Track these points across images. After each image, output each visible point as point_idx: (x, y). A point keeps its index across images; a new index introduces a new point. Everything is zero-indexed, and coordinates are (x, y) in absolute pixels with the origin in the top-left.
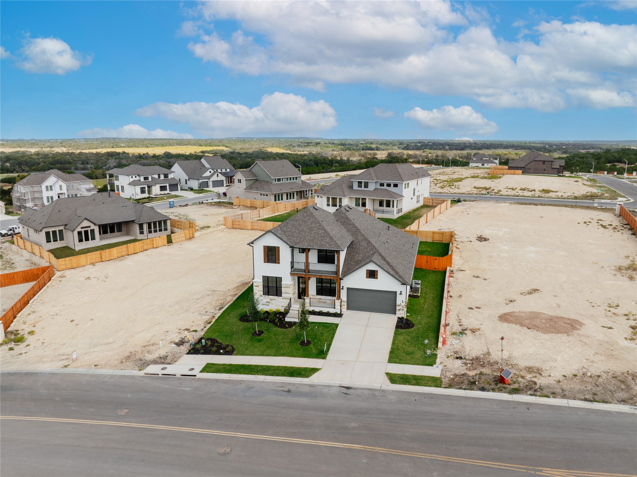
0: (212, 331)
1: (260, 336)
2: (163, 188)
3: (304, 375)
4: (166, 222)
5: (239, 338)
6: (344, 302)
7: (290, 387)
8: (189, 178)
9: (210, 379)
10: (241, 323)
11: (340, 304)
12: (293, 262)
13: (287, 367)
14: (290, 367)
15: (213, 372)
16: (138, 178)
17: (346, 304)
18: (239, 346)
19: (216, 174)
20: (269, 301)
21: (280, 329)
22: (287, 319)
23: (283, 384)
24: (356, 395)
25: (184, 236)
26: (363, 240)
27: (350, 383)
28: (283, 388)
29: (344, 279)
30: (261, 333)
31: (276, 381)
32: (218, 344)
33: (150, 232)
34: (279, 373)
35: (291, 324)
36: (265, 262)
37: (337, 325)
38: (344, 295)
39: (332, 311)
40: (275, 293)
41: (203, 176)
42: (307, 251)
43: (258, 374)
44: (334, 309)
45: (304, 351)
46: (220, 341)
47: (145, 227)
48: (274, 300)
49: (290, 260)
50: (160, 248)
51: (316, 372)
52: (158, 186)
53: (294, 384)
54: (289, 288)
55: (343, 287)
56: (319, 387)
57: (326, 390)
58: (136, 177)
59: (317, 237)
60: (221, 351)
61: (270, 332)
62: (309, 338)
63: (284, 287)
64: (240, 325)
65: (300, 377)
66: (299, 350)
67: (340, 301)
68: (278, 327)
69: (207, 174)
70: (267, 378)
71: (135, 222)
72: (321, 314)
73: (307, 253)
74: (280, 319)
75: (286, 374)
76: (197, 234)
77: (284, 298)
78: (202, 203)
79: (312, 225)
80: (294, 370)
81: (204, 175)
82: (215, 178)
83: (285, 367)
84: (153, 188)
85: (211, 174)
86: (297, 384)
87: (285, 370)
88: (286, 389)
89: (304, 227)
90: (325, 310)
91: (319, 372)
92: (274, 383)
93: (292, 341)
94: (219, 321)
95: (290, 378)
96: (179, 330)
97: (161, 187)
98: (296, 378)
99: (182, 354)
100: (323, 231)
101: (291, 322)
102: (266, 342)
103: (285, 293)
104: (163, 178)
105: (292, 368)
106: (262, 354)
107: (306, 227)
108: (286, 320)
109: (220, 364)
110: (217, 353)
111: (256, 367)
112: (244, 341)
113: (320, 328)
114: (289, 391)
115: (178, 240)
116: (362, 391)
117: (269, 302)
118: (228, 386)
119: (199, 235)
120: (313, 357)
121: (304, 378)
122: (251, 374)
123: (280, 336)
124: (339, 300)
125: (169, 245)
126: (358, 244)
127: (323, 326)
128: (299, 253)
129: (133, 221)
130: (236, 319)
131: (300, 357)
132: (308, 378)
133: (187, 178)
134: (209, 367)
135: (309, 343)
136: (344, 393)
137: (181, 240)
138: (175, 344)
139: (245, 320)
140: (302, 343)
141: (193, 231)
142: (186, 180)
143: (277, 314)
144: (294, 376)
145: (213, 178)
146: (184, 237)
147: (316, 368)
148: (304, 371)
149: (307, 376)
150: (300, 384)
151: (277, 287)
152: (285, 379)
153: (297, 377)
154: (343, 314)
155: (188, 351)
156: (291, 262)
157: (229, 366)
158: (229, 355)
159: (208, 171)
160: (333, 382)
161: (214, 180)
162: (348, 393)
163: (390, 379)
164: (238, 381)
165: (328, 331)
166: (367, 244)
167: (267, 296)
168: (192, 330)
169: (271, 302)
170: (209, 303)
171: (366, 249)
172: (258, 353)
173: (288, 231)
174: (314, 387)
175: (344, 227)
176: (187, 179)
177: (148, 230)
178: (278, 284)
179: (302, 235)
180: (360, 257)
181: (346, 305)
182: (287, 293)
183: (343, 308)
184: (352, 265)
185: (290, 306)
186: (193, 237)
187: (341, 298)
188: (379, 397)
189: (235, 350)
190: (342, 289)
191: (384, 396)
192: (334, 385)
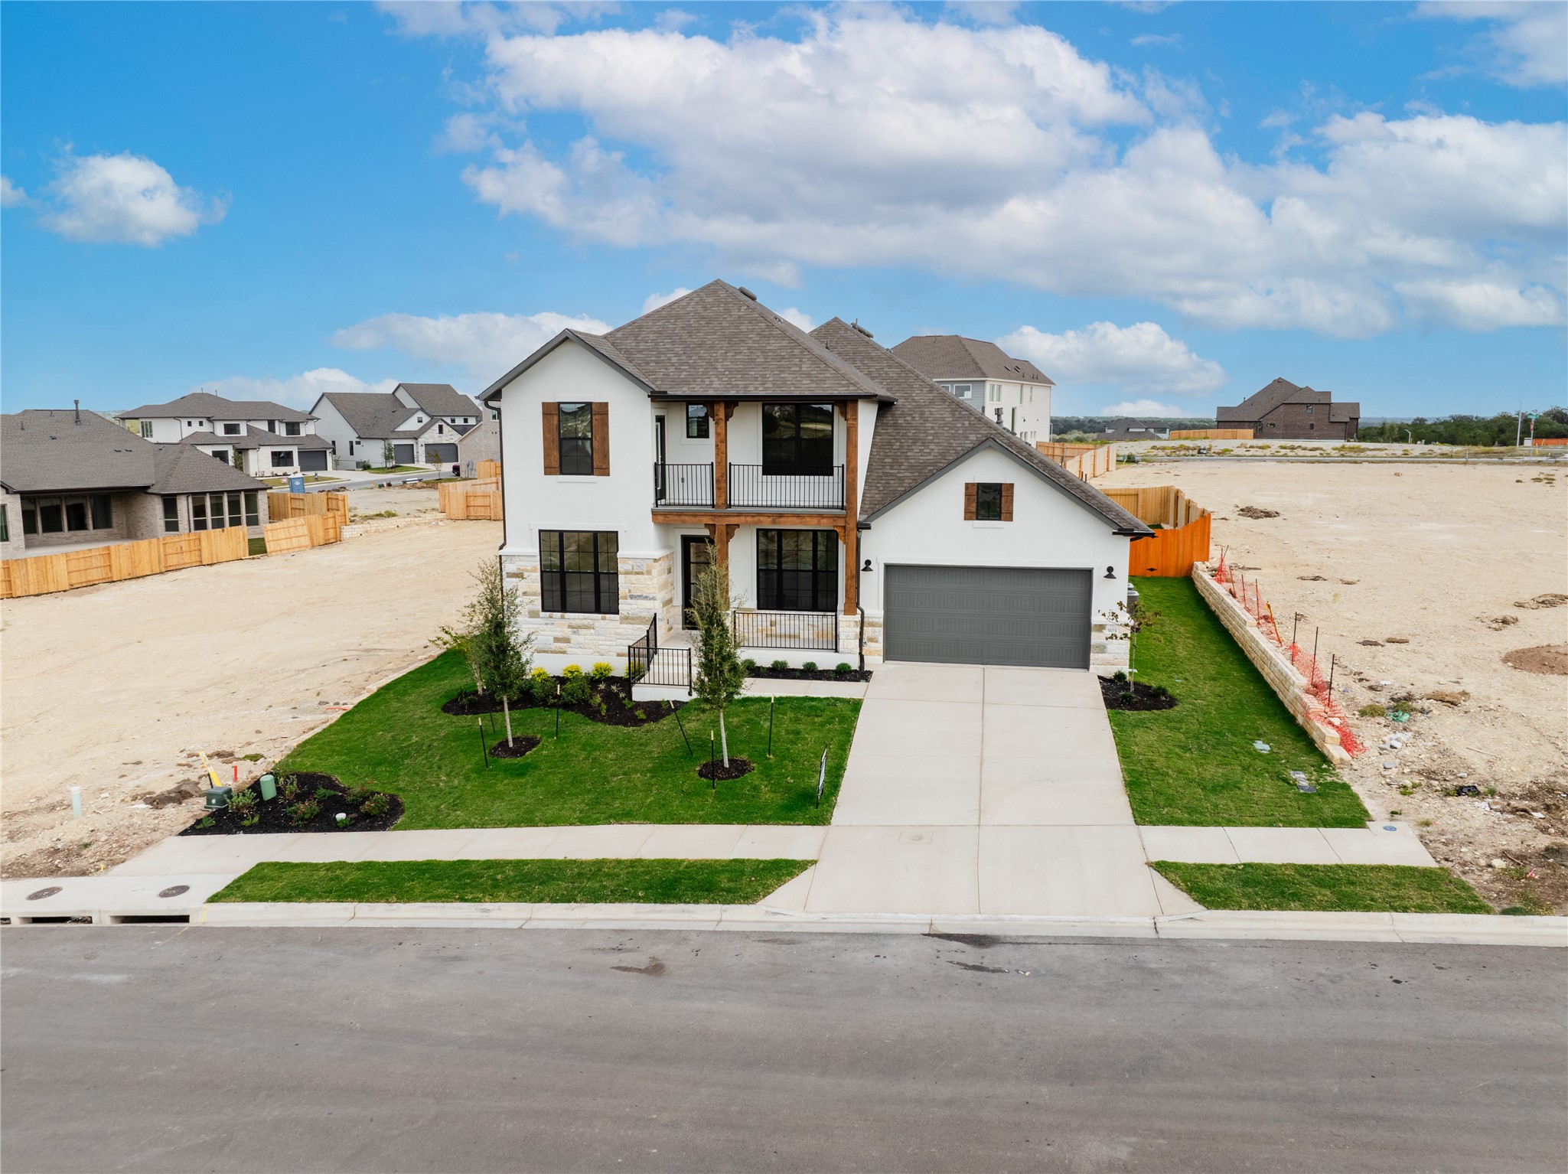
0: (320, 748)
1: (523, 754)
2: (281, 459)
3: (729, 891)
4: (255, 497)
5: (430, 768)
6: (872, 625)
7: (659, 950)
8: (359, 437)
9: (248, 929)
10: (445, 719)
11: (858, 630)
12: (663, 465)
13: (640, 861)
14: (658, 861)
15: (275, 899)
16: (206, 428)
17: (879, 633)
18: (423, 796)
19: (437, 426)
20: (568, 632)
21: (610, 729)
22: (641, 693)
23: (621, 940)
24: (1036, 973)
25: (306, 532)
26: (932, 402)
27: (979, 916)
28: (622, 955)
29: (873, 524)
30: (526, 744)
31: (588, 926)
32: (332, 793)
33: (200, 525)
34: (605, 887)
35: (656, 710)
36: (549, 470)
37: (856, 705)
38: (873, 591)
39: (827, 661)
40: (591, 599)
41: (398, 429)
42: (722, 414)
43: (494, 898)
44: (832, 654)
45: (719, 797)
46: (342, 780)
47: (184, 507)
48: (587, 627)
49: (650, 457)
50: (222, 565)
51: (792, 875)
52: (265, 454)
53: (680, 937)
54: (649, 573)
55: (868, 562)
56: (818, 944)
57: (860, 956)
58: (201, 424)
59: (761, 360)
60: (341, 816)
61: (565, 738)
62: (741, 752)
63: (627, 573)
64: (441, 726)
65: (713, 901)
66: (697, 794)
67: (858, 618)
68: (602, 720)
69: (411, 425)
70: (541, 915)
71: (150, 491)
72: (779, 671)
73: (722, 424)
74: (609, 696)
75: (636, 890)
76: (348, 532)
77: (627, 619)
78: (389, 485)
79: (737, 327)
80: (678, 872)
81: (402, 428)
82: (432, 437)
83: (634, 863)
84: (252, 454)
85: (421, 425)
86: (700, 933)
87: (634, 875)
88: (641, 960)
89: (707, 334)
90: (796, 659)
91: (805, 876)
92: (576, 936)
93: (664, 767)
94: (357, 717)
95: (659, 906)
96: (190, 756)
97: (274, 454)
98: (691, 907)
99: (157, 835)
100: (785, 343)
101: (657, 705)
102: (546, 775)
103: (632, 597)
104: (284, 433)
105: (666, 864)
106: (527, 820)
107: (714, 333)
108: (634, 698)
109: (316, 864)
110: (321, 822)
111: (489, 868)
112: (447, 775)
113: (785, 714)
114: (656, 969)
115: (284, 544)
116: (1062, 950)
117: (567, 640)
118: (331, 955)
119: (355, 534)
120: (766, 821)
121: (732, 902)
122: (462, 900)
123: (609, 751)
124: (855, 613)
125: (254, 558)
126: (917, 416)
127: (793, 709)
128: (688, 437)
129: (144, 490)
130: (429, 706)
131: (704, 822)
132: (754, 902)
133: (354, 437)
134: (262, 879)
135: (739, 768)
136: (966, 967)
137: (294, 545)
138: (146, 801)
139: (463, 707)
140: (712, 770)
141: (338, 519)
142: (351, 443)
143: (599, 681)
144: (679, 899)
145: (426, 435)
146: (308, 538)
147: (787, 861)
148: (727, 875)
149: (749, 897)
150: (715, 932)
151: (597, 575)
152: (632, 916)
153: (697, 902)
154: (870, 673)
155: (192, 822)
156: (656, 464)
157: (359, 869)
158: (372, 828)
159: (414, 419)
160: (887, 917)
161: (431, 441)
162: (986, 963)
163: (1189, 891)
164: (387, 931)
165: (822, 725)
166: (953, 412)
167: (559, 614)
168: (242, 756)
169: (574, 638)
170: (339, 679)
171: (951, 428)
172: (506, 817)
173: (644, 350)
174: (791, 942)
175: (858, 368)
176: (355, 440)
177: (192, 519)
178: (601, 559)
179: (701, 358)
180: (929, 453)
181: (881, 639)
182: (640, 597)
183: (870, 653)
184: (902, 480)
185: (652, 645)
186: (338, 539)
187: (861, 605)
188: (1177, 979)
189: (403, 812)
190: (864, 570)
191: (1204, 970)
192: (898, 930)
